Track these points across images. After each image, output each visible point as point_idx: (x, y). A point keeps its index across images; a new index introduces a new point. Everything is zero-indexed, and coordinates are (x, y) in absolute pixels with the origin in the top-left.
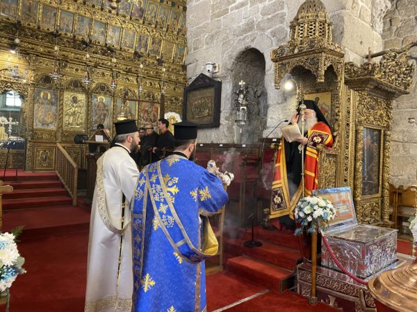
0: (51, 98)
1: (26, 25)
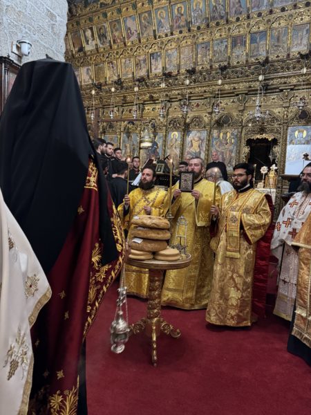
0: (307, 135)
1: (275, 58)
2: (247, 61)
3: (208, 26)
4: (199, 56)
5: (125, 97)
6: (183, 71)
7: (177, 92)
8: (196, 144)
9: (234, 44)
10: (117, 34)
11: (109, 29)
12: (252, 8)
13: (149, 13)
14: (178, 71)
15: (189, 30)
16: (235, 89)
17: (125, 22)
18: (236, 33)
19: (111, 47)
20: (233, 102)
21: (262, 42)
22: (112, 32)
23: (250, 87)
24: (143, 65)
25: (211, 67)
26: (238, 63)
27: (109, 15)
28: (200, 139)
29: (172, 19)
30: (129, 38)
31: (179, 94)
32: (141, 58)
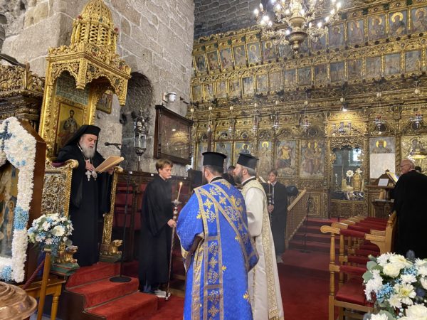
1: (353, 83)
2: (329, 85)
3: (293, 57)
4: (287, 80)
5: (219, 113)
6: (272, 92)
7: (266, 109)
8: (286, 153)
9: (317, 71)
10: (213, 62)
11: (206, 59)
12: (331, 45)
13: (242, 47)
14: (268, 93)
15: (277, 61)
16: (319, 106)
17: (221, 53)
18: (317, 63)
19: (208, 73)
20: (318, 117)
21: (340, 71)
22: (209, 61)
23: (333, 105)
24: (236, 87)
25: (298, 89)
26: (321, 86)
27: (207, 48)
28: (289, 148)
29: (262, 51)
30: (224, 65)
31: (268, 111)
32: (235, 81)
